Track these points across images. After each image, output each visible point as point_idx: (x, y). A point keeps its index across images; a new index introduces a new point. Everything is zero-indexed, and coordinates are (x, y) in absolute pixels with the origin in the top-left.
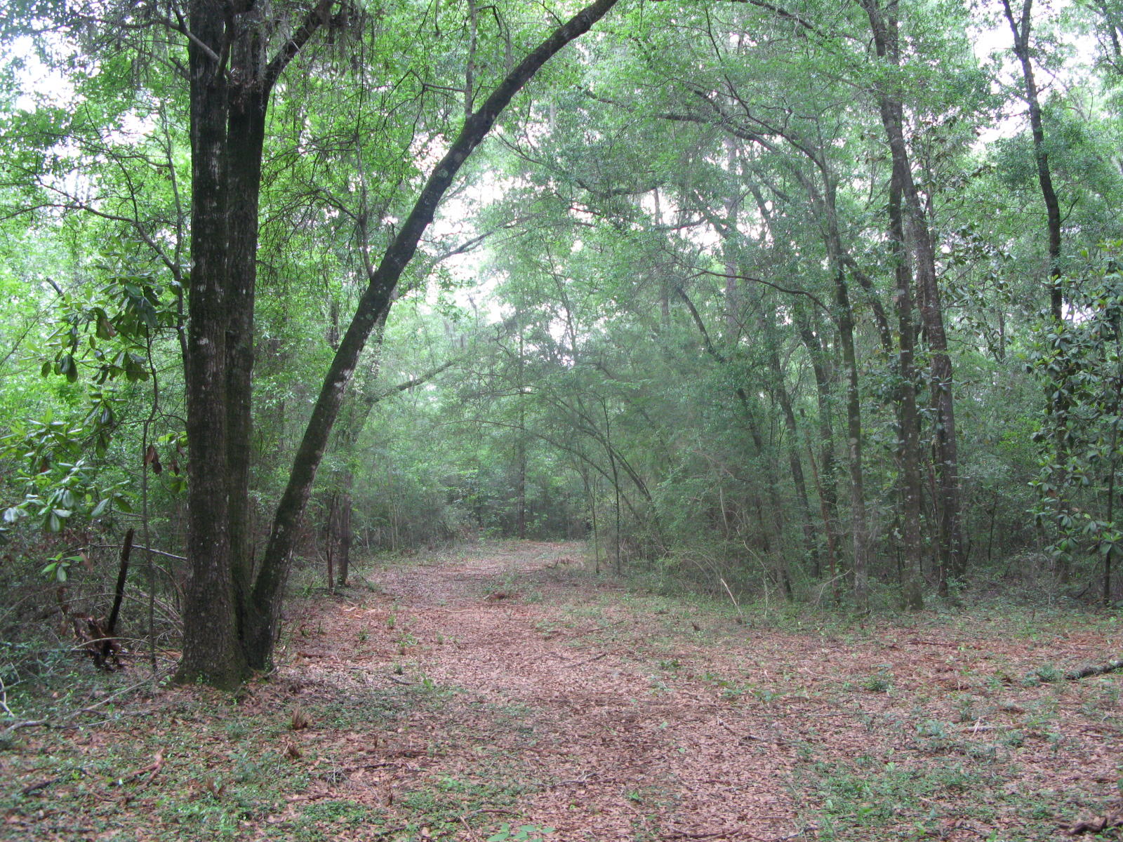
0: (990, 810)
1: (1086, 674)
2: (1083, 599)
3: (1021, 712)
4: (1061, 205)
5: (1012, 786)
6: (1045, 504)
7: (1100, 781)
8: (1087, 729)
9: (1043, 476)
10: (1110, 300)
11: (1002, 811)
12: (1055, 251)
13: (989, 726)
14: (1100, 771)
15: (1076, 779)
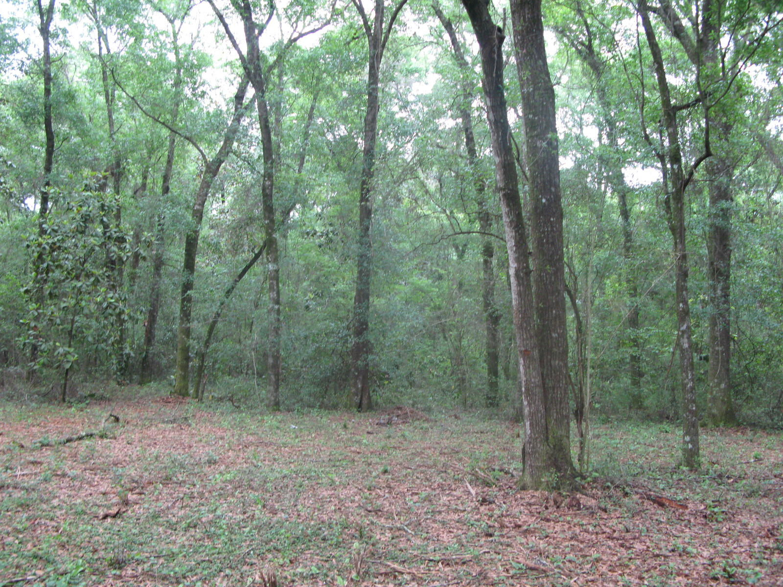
0: (52, 514)
1: (69, 440)
2: (47, 398)
3: (41, 463)
4: (56, 139)
5: (55, 502)
6: (30, 335)
7: (104, 494)
8: (85, 470)
9: (31, 317)
10: (85, 209)
11: (58, 513)
12: (48, 169)
13: (25, 472)
14: (102, 490)
15: (91, 494)
